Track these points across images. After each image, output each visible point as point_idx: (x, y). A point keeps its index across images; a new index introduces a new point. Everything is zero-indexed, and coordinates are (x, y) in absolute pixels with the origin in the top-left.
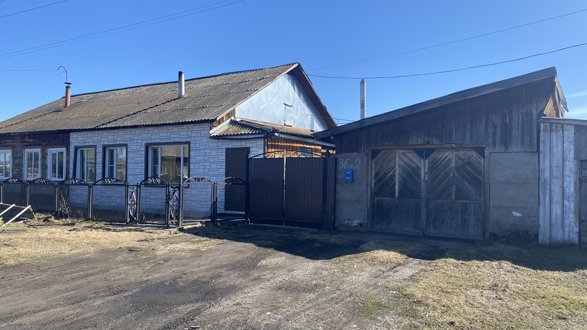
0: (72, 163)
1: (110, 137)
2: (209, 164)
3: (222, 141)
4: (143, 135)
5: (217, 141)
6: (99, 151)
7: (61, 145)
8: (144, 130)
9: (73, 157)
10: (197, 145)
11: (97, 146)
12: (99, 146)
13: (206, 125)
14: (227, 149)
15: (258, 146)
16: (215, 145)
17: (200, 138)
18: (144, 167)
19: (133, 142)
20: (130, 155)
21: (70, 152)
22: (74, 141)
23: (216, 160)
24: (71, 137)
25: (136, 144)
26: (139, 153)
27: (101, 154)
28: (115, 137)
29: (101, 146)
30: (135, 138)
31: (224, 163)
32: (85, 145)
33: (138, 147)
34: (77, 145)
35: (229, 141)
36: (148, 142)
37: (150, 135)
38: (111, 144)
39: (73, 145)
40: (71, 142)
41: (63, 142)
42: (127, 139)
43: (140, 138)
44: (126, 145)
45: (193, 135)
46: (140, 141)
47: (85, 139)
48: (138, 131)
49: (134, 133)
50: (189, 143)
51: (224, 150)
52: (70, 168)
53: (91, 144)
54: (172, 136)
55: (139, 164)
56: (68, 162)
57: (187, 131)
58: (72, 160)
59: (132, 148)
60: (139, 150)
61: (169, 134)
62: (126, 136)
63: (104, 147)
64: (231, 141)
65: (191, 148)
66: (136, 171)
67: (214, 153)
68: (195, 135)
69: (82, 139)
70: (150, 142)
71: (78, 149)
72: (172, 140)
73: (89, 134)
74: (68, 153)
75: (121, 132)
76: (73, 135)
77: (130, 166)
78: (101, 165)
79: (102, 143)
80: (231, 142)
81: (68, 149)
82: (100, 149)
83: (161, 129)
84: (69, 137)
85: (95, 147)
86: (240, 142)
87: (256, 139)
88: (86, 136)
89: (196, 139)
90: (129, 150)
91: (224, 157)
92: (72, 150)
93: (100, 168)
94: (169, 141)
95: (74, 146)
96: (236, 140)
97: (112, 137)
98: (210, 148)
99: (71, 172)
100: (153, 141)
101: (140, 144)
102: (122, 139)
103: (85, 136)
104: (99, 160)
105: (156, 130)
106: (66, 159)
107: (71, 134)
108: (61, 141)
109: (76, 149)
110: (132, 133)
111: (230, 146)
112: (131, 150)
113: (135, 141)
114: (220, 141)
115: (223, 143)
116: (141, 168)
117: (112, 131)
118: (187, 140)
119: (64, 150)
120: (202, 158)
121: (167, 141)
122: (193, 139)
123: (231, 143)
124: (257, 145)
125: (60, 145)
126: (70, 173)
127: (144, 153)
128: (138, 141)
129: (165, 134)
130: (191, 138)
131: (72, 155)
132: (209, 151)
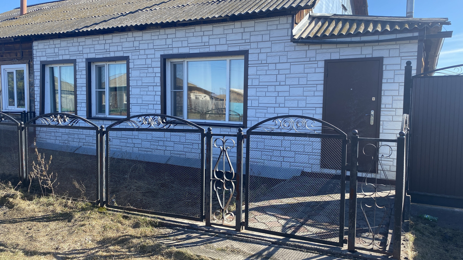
0: (38, 85)
1: (98, 47)
2: (287, 88)
3: (318, 47)
4: (157, 42)
5: (306, 47)
6: (80, 69)
7: (21, 60)
8: (158, 33)
9: (39, 78)
10: (263, 57)
11: (77, 61)
12: (81, 60)
13: (283, 20)
14: (328, 63)
15: (402, 55)
16: (302, 54)
17: (268, 44)
18: (159, 93)
19: (138, 53)
20: (133, 74)
21: (35, 70)
22: (39, 54)
23: (303, 81)
24: (34, 48)
25: (145, 57)
26: (150, 70)
27: (84, 72)
28: (107, 47)
29: (84, 60)
30: (142, 47)
31: (321, 88)
32: (57, 59)
33: (149, 61)
34: (44, 59)
35: (334, 46)
36: (166, 53)
37: (169, 41)
38: (101, 56)
39: (38, 59)
40: (34, 55)
41: (23, 56)
42: (128, 49)
43: (151, 46)
44: (126, 59)
45: (253, 39)
46: (152, 51)
47: (56, 50)
48: (147, 35)
49: (140, 39)
50: (245, 53)
51: (322, 64)
52: (36, 92)
53: (67, 57)
54: (212, 42)
55: (151, 88)
56: (31, 85)
57: (242, 33)
58: (37, 82)
59: (138, 62)
60: (150, 66)
61: (205, 39)
62: (126, 45)
63: (88, 63)
64: (339, 46)
65: (249, 63)
66: (146, 98)
67: (298, 69)
68: (259, 38)
69: (52, 51)
70: (170, 52)
71: (46, 66)
72: (212, 49)
73: (64, 43)
74: (30, 71)
75: (116, 38)
76: (37, 46)
77: (133, 91)
78: (84, 89)
79: (85, 56)
80: (337, 48)
81: (31, 66)
82: (82, 65)
83: (190, 30)
84: (31, 48)
85: (74, 62)
86: (359, 49)
87: (398, 42)
88: (59, 46)
89: (261, 45)
90: (131, 65)
91: (321, 77)
92: (37, 67)
93: (82, 93)
94: (207, 50)
95: (41, 61)
96: (350, 45)
97: (102, 47)
98: (289, 61)
99: (37, 98)
100: (175, 51)
101: (152, 56)
102: (120, 48)
103: (57, 46)
104: (82, 81)
105: (181, 32)
106: (28, 80)
107: (35, 44)
108: (19, 55)
109: (43, 66)
110: (137, 39)
111: (335, 57)
112: (135, 67)
113: (142, 52)
114: (312, 47)
115: (318, 51)
116: (154, 93)
117: (101, 37)
118: (242, 48)
119: (24, 67)
120: (273, 78)
121: (202, 51)
122: (254, 45)
123: (338, 50)
124: (400, 52)
125: (18, 60)
126: (36, 100)
127: (159, 70)
128: (147, 52)
129: (199, 40)
130: (249, 44)
131: (37, 74)
132: (287, 66)
